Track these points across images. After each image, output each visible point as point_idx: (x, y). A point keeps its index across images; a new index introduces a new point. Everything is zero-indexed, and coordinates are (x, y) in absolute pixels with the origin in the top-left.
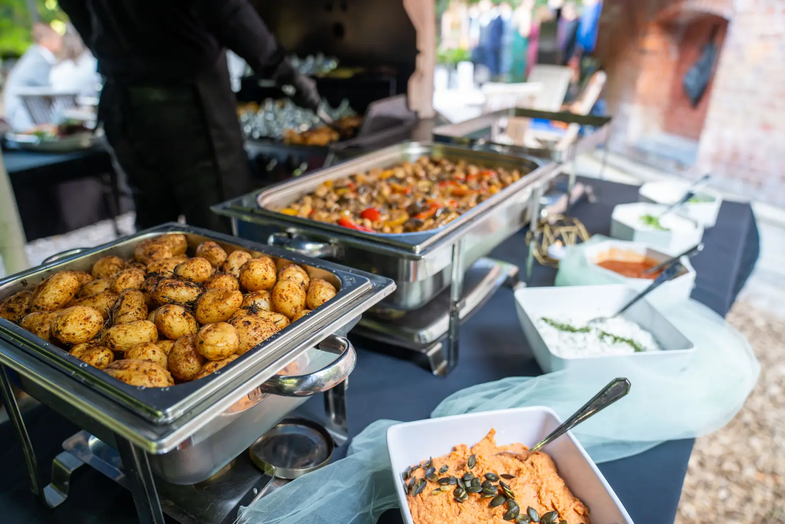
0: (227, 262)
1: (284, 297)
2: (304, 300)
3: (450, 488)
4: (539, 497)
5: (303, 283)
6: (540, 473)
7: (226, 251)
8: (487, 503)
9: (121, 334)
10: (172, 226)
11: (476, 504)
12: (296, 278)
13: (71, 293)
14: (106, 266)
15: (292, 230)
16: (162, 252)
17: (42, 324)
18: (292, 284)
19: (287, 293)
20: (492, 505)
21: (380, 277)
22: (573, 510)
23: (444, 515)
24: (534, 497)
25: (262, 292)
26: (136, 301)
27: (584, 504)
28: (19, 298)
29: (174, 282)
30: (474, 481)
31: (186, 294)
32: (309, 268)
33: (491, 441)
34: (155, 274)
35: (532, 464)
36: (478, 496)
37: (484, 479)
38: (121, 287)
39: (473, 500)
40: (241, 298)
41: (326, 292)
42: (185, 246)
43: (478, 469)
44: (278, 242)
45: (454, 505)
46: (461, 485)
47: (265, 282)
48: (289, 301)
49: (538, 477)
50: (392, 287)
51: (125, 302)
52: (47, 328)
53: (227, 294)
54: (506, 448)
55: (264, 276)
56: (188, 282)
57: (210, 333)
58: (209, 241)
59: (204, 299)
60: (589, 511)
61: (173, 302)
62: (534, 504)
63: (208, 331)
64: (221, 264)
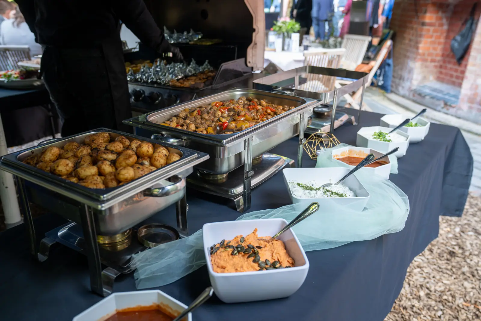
0: (130, 145)
1: (156, 160)
2: (165, 162)
3: (230, 250)
4: (272, 256)
5: (166, 155)
6: (275, 247)
7: (129, 141)
8: (246, 256)
9: (83, 171)
10: (102, 129)
11: (241, 257)
12: (163, 152)
13: (56, 156)
14: (71, 146)
15: (164, 133)
16: (99, 140)
17: (46, 167)
18: (160, 154)
19: (158, 158)
20: (248, 257)
21: (202, 153)
22: (287, 261)
23: (225, 260)
24: (270, 256)
25: (146, 158)
26: (88, 159)
27: (293, 259)
28: (32, 158)
29: (106, 151)
30: (242, 248)
31: (111, 157)
32: (170, 148)
33: (255, 234)
34: (96, 149)
35: (272, 244)
36: (243, 254)
37: (247, 247)
38: (80, 155)
39: (240, 255)
40: (136, 158)
41: (176, 158)
42: (109, 139)
43: (245, 243)
44: (156, 138)
45: (231, 257)
46: (235, 249)
47: (148, 154)
48: (158, 161)
49: (274, 248)
50: (207, 157)
51: (83, 160)
52: (49, 169)
53: (130, 156)
54: (262, 238)
55: (147, 151)
56: (112, 152)
57: (123, 170)
58: (122, 136)
59: (119, 158)
60: (295, 262)
61: (105, 159)
62: (269, 258)
63: (121, 169)
64: (127, 146)
